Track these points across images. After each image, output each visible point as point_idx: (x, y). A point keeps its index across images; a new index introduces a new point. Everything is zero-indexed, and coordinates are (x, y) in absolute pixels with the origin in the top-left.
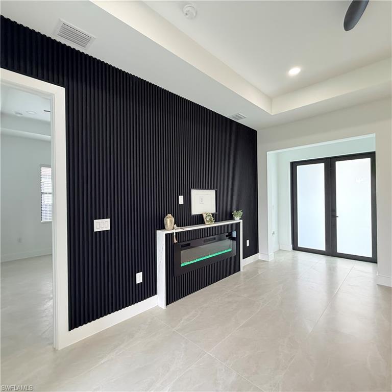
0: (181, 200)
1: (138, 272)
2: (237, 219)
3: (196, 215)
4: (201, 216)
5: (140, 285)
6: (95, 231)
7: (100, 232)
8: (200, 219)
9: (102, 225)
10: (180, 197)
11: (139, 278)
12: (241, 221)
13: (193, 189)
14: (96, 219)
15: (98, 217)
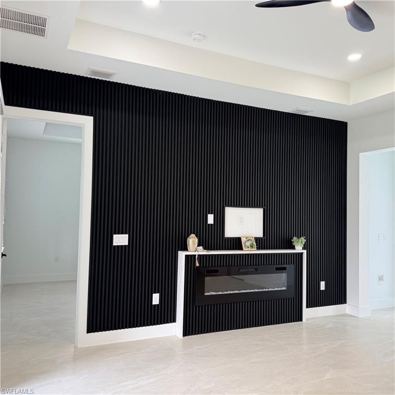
0: (211, 219)
1: (155, 293)
2: (299, 249)
3: (231, 238)
4: (239, 239)
5: (156, 307)
6: (114, 245)
7: (118, 246)
8: (236, 243)
9: (120, 240)
10: (209, 215)
11: (156, 299)
12: (305, 252)
13: (228, 206)
14: (115, 234)
15: (117, 232)
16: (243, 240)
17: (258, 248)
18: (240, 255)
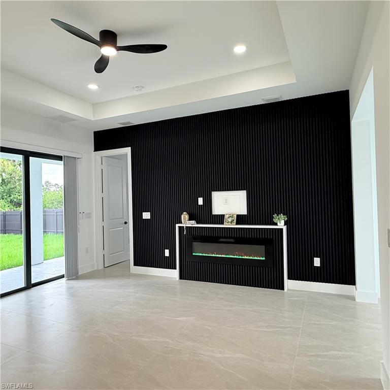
1: (166, 249)
3: (217, 215)
5: (168, 258)
7: (145, 219)
10: (199, 198)
11: (167, 253)
12: (285, 228)
13: (214, 191)
15: (145, 211)
16: (226, 217)
17: (237, 224)
18: (223, 228)
